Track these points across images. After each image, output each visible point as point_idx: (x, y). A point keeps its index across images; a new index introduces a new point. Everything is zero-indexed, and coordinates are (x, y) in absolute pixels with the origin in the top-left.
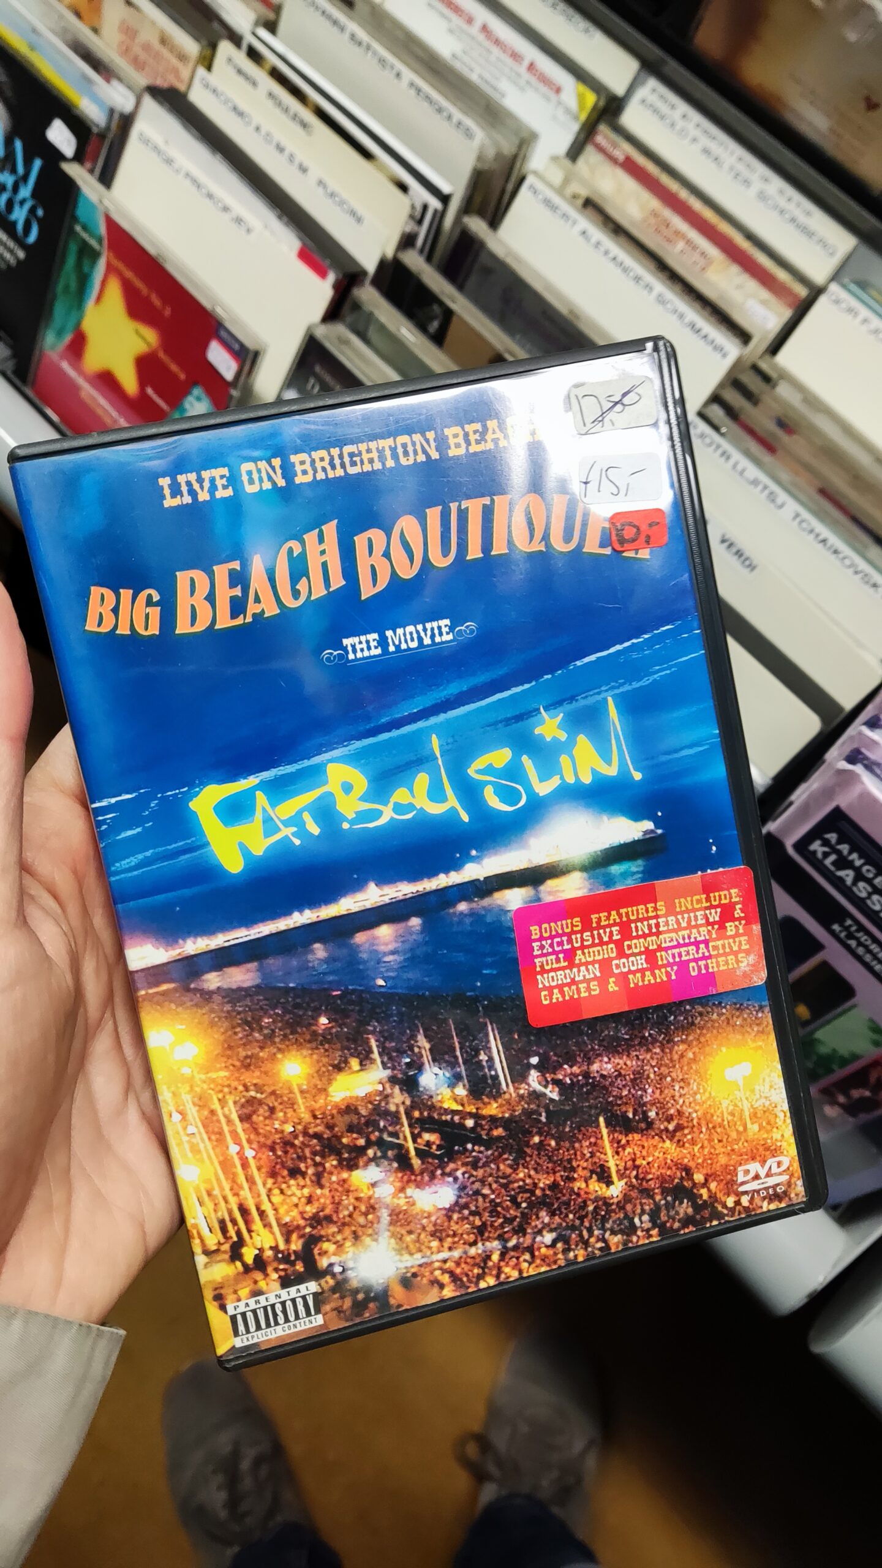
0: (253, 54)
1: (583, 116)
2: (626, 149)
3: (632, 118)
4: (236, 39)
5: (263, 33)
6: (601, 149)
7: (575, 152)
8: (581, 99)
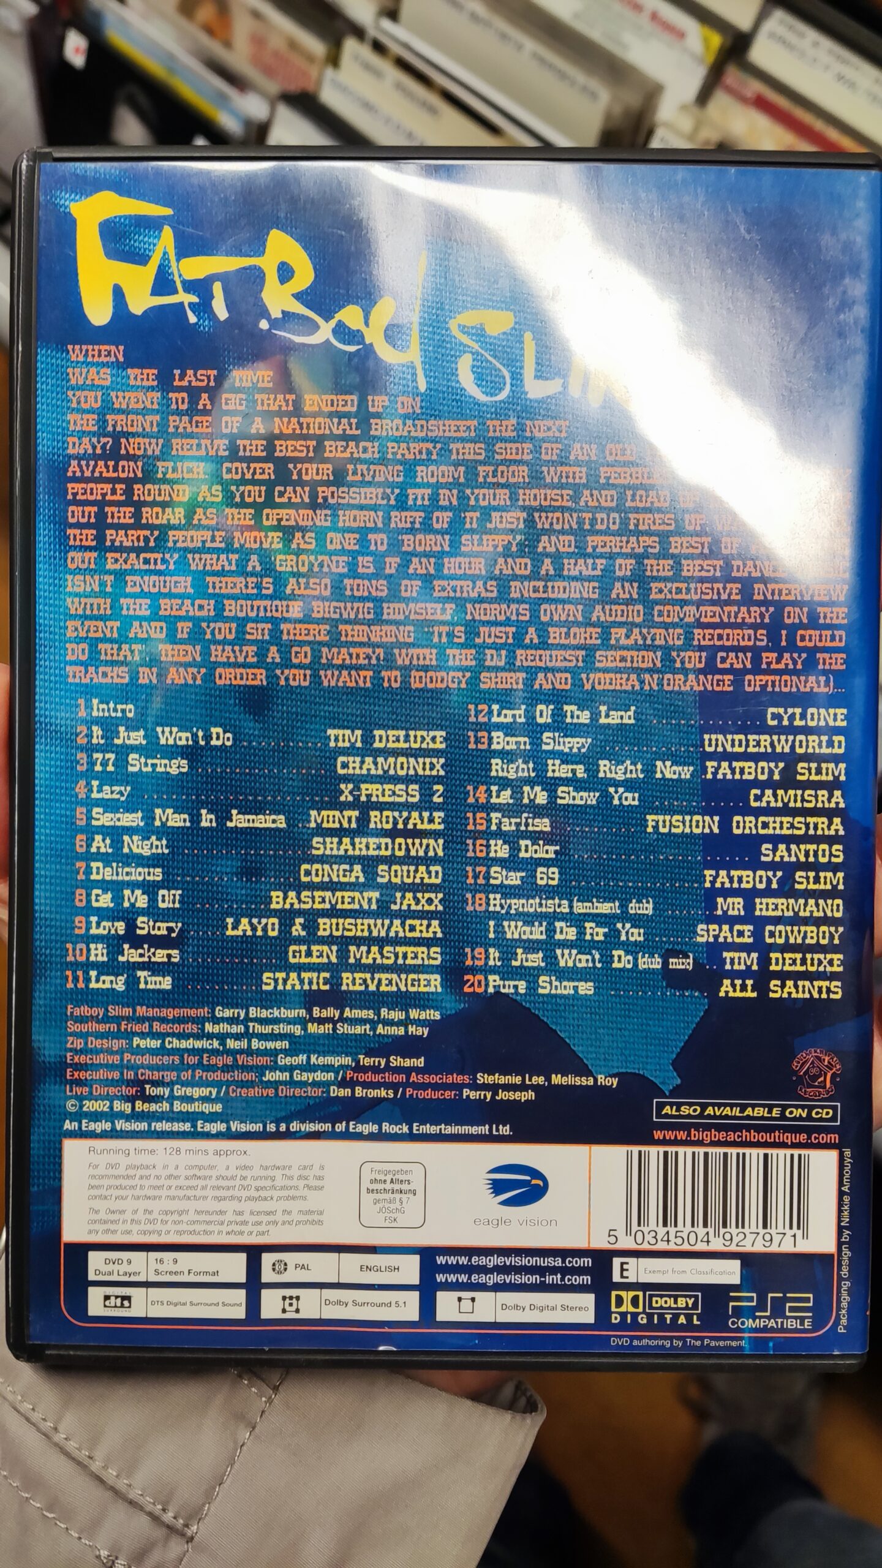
0: (378, 47)
1: (710, 58)
2: (756, 87)
3: (761, 53)
4: (359, 32)
5: (387, 24)
6: (731, 91)
7: (704, 97)
8: (706, 41)
